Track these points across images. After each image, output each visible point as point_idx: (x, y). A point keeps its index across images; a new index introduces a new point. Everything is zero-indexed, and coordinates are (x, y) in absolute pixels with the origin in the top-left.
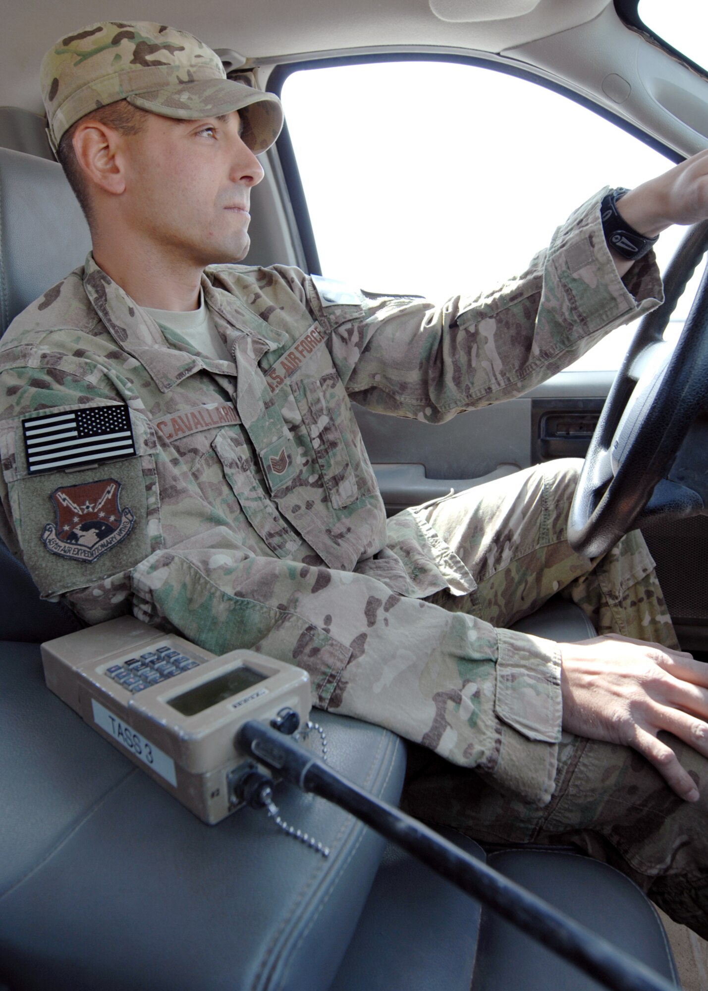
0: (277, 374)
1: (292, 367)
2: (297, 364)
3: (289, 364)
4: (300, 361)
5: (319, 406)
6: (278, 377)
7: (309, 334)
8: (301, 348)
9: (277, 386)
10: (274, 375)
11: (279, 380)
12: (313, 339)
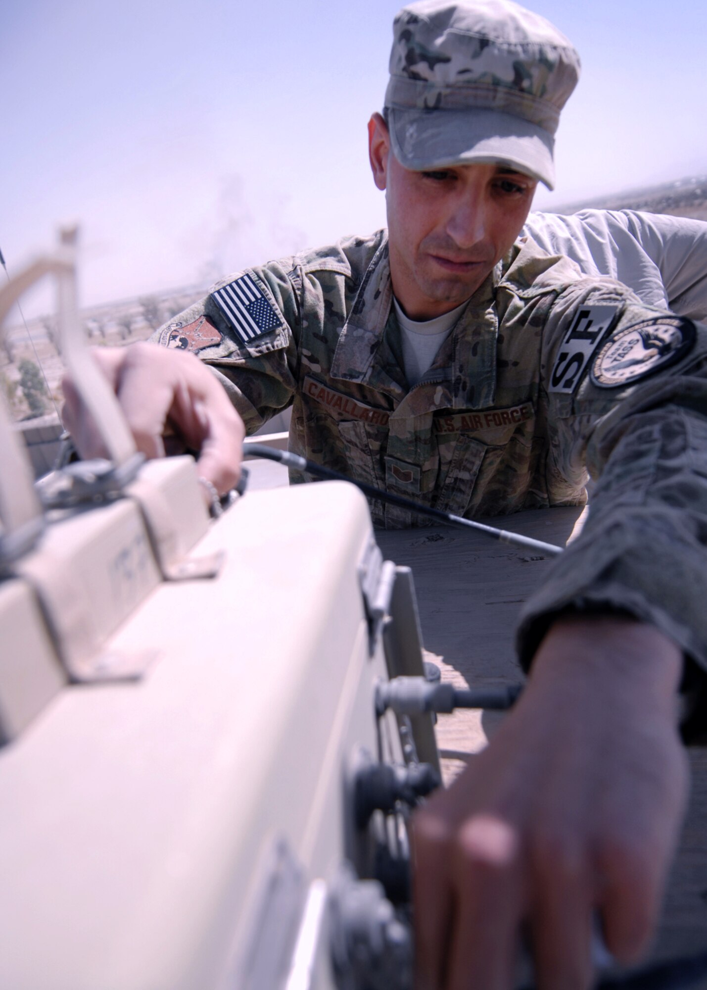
0: (452, 423)
1: (470, 426)
2: (477, 427)
3: (469, 423)
4: (482, 426)
5: (469, 466)
6: (452, 425)
7: (509, 412)
8: (490, 418)
9: (445, 431)
10: (449, 422)
11: (451, 428)
12: (510, 416)
